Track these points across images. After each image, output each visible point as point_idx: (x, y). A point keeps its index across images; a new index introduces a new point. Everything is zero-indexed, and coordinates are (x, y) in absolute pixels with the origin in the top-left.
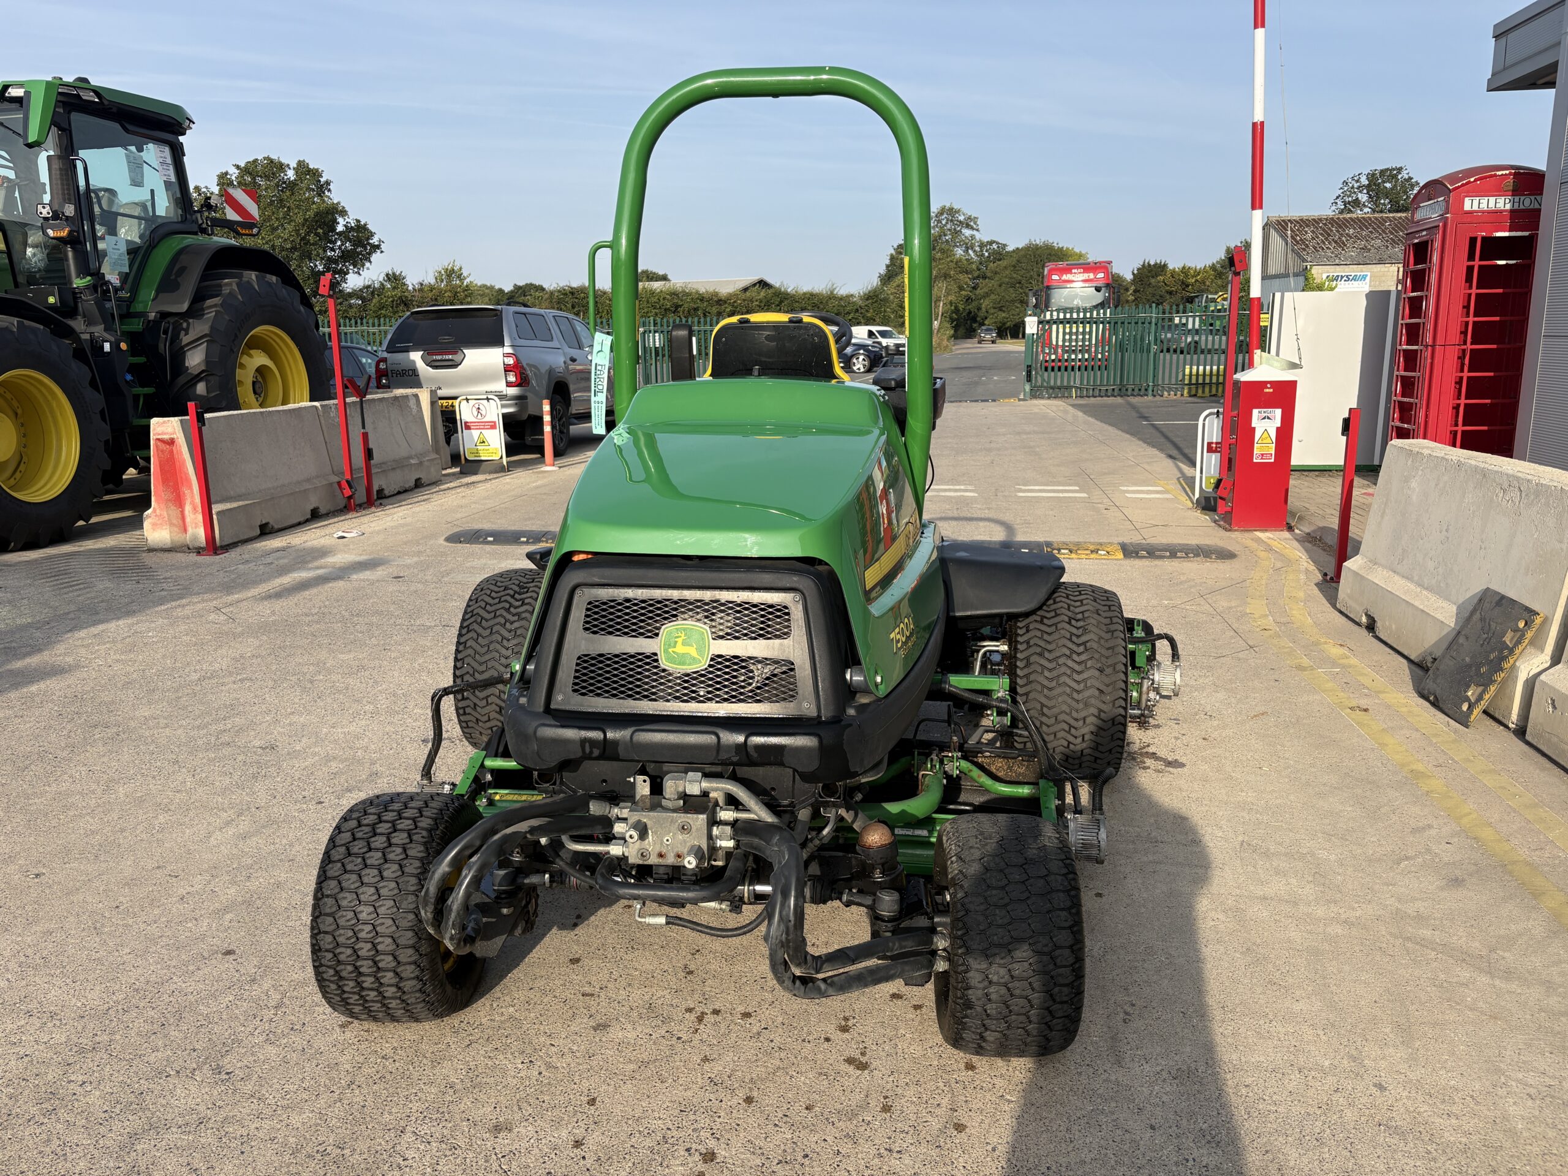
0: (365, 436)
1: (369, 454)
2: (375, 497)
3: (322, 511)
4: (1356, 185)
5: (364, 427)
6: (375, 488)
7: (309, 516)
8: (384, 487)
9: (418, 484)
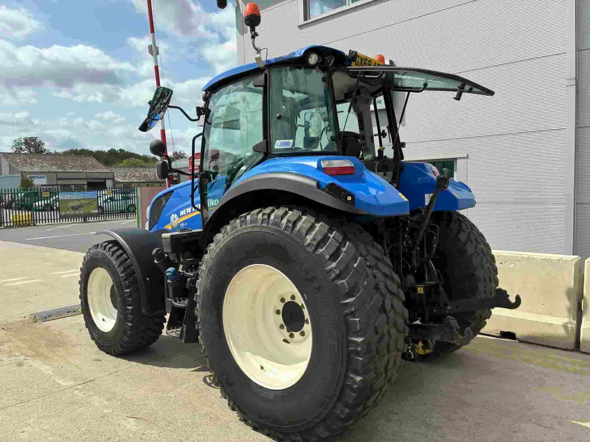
4: (20, 142)
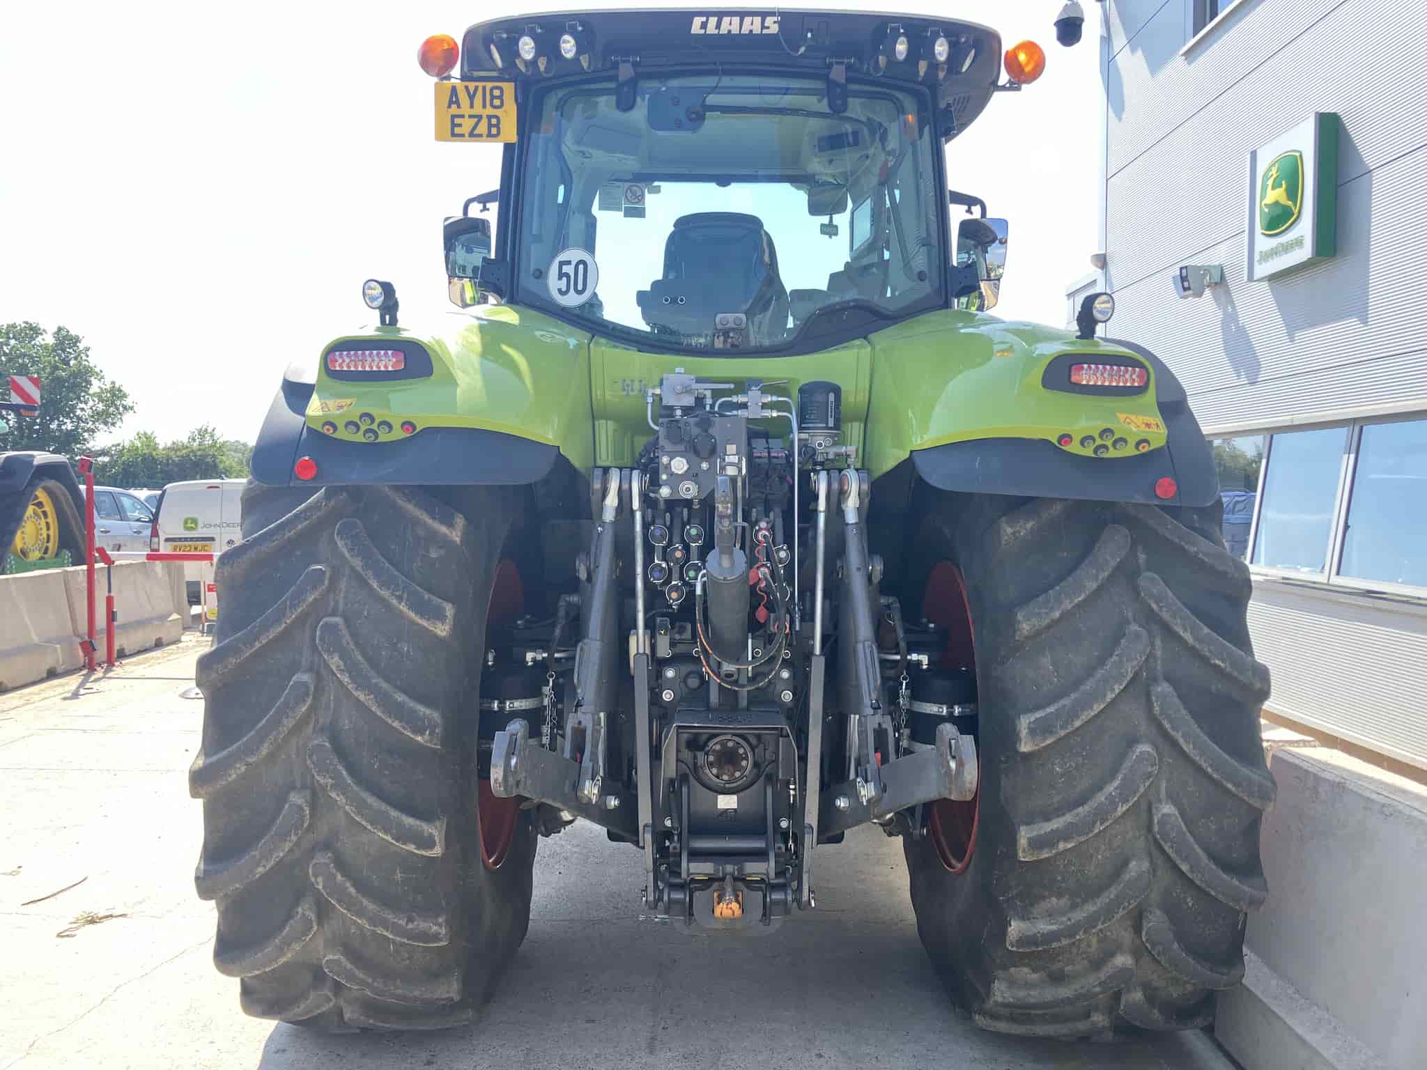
0: (110, 601)
1: (111, 616)
2: (115, 656)
3: (60, 670)
5: (110, 591)
6: (116, 647)
7: (45, 675)
8: (125, 647)
9: (159, 644)
